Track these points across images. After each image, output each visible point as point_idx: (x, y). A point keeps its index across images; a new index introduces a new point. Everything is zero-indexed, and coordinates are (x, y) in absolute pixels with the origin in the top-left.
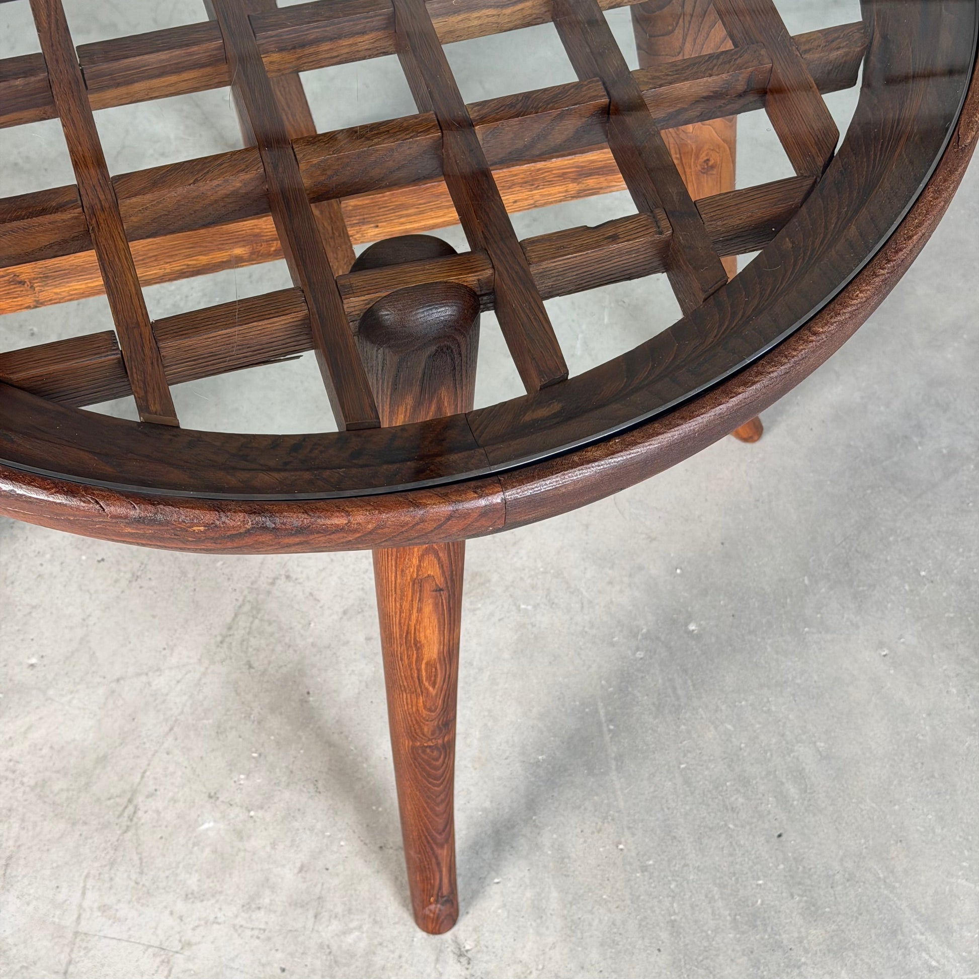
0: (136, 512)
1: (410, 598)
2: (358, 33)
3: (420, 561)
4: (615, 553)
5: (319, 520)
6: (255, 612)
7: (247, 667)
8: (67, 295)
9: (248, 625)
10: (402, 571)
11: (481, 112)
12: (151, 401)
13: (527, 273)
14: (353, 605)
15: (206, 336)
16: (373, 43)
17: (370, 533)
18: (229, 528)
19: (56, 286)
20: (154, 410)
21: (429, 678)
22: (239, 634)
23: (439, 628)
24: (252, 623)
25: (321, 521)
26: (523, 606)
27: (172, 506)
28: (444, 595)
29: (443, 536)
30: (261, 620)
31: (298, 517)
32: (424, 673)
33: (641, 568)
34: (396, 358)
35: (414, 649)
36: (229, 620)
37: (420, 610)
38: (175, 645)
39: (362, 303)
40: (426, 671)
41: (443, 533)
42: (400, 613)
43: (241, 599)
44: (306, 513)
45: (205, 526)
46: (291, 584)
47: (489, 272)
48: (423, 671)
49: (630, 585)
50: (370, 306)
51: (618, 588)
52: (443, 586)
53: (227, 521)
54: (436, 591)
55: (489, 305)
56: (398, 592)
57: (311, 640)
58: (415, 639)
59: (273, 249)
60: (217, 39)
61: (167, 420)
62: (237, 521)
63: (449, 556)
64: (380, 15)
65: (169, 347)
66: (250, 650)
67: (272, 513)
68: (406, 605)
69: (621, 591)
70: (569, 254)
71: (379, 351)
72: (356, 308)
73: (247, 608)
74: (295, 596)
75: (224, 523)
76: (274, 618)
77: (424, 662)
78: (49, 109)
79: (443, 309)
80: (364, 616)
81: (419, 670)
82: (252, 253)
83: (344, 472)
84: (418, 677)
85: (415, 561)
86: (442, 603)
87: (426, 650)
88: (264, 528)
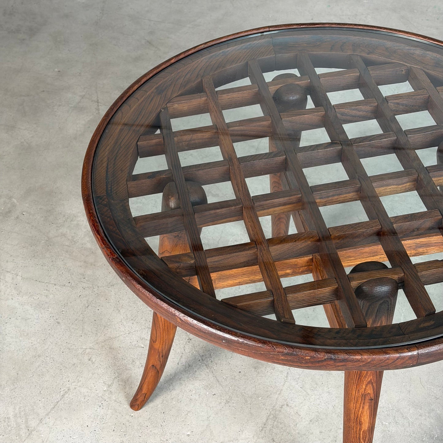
0: (286, 351)
1: (360, 402)
2: (347, 193)
3: (366, 387)
4: (422, 403)
5: (351, 357)
6: (275, 419)
7: (272, 441)
8: (226, 285)
9: (272, 424)
10: (358, 390)
11: (395, 220)
12: (286, 314)
13: (417, 276)
14: (314, 418)
15: (303, 293)
16: (352, 196)
17: (369, 363)
18: (319, 358)
19: (223, 282)
20: (287, 317)
21: (363, 438)
22: (269, 427)
23: (370, 415)
24: (273, 423)
25: (352, 357)
26: (384, 423)
27: (299, 349)
28: (373, 401)
29: (394, 366)
30: (278, 422)
31: (343, 355)
32: (361, 436)
33: (433, 410)
34: (368, 304)
35: (359, 424)
36: (264, 421)
37: (363, 408)
38: (243, 430)
39: (357, 284)
40: (362, 435)
41: (394, 365)
42: (355, 408)
43: (269, 413)
44: (347, 354)
45: (310, 357)
46: (289, 408)
47: (403, 274)
48: (361, 435)
49: (429, 417)
50: (359, 285)
51: (424, 418)
52: (373, 398)
53: (318, 355)
54: (370, 400)
55: (401, 287)
56: (356, 399)
57: (297, 431)
58: (360, 419)
59: (300, 271)
60: (300, 194)
61: (291, 321)
62: (321, 356)
63: (377, 385)
64: (357, 187)
65: (290, 297)
66: (273, 434)
67: (334, 354)
68: (358, 405)
69: (425, 419)
70: (432, 269)
71: (362, 302)
72: (355, 286)
73: (271, 416)
74: (291, 413)
75: (317, 356)
76: (283, 422)
77: (362, 431)
78: (240, 217)
79: (386, 287)
80: (319, 423)
81: (360, 434)
82: (293, 272)
83: (357, 341)
84: (359, 437)
85: (364, 387)
86: (372, 406)
87: (363, 426)
88: (331, 359)
